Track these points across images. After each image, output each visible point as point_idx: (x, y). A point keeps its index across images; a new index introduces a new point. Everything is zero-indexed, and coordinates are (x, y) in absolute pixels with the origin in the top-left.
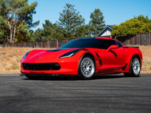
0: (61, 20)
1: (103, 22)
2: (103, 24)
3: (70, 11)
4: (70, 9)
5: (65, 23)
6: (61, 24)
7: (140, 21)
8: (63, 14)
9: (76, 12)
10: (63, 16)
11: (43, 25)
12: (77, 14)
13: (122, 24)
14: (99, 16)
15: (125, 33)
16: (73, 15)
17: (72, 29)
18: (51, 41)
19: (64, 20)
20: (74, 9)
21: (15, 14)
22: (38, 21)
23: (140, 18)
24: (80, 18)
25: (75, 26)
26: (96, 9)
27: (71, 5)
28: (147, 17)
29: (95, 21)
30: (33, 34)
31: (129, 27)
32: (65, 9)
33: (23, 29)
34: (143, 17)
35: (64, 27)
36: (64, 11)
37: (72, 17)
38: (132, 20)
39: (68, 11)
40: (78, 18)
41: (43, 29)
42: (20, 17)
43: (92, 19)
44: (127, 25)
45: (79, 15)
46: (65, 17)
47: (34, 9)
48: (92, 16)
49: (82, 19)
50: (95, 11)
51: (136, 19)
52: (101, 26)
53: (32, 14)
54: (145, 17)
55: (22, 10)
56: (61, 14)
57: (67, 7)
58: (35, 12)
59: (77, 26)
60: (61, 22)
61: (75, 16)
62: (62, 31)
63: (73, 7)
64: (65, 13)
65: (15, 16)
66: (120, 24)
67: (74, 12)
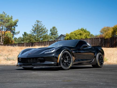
0: (33, 30)
1: (57, 34)
2: (57, 35)
3: (39, 25)
4: (39, 23)
5: (36, 32)
6: (33, 33)
7: (82, 31)
8: (34, 26)
9: (43, 26)
10: (34, 28)
11: (23, 35)
12: (43, 27)
13: (71, 33)
14: (55, 30)
15: (74, 38)
16: (40, 27)
17: (40, 36)
18: (27, 44)
19: (35, 30)
20: (41, 24)
21: (4, 27)
22: (19, 31)
23: (82, 30)
24: (45, 29)
25: (42, 34)
26: (53, 27)
27: (39, 21)
28: (86, 29)
29: (53, 33)
30: (17, 40)
31: (76, 35)
32: (36, 24)
33: (9, 36)
34: (84, 29)
35: (35, 35)
36: (35, 24)
37: (40, 28)
38: (77, 30)
39: (38, 25)
40: (44, 29)
41: (23, 37)
42: (7, 28)
43: (51, 32)
44: (75, 34)
45: (44, 27)
46: (35, 28)
47: (16, 24)
48: (51, 30)
49: (46, 30)
50: (53, 28)
51: (80, 30)
52: (56, 36)
53: (15, 27)
54: (85, 29)
55: (8, 24)
56: (33, 27)
57: (37, 22)
58: (17, 26)
59: (43, 34)
60: (33, 31)
61: (42, 28)
62: (34, 37)
63: (41, 22)
64: (36, 26)
65: (4, 28)
66: (70, 33)
67: (42, 25)
